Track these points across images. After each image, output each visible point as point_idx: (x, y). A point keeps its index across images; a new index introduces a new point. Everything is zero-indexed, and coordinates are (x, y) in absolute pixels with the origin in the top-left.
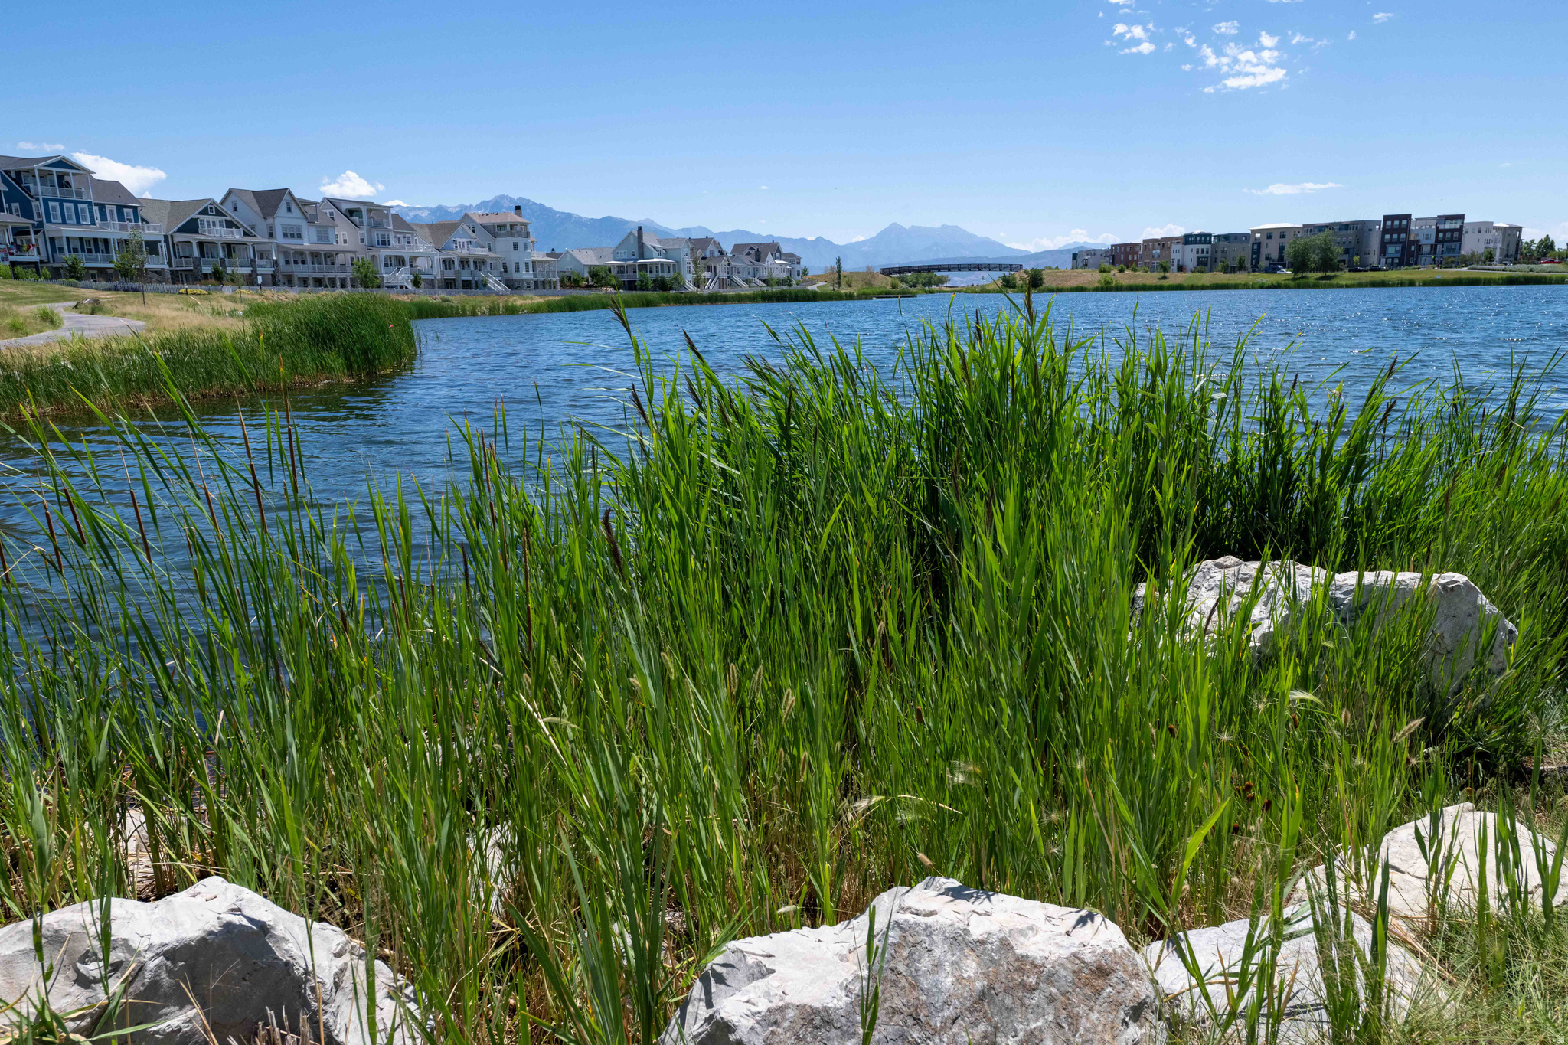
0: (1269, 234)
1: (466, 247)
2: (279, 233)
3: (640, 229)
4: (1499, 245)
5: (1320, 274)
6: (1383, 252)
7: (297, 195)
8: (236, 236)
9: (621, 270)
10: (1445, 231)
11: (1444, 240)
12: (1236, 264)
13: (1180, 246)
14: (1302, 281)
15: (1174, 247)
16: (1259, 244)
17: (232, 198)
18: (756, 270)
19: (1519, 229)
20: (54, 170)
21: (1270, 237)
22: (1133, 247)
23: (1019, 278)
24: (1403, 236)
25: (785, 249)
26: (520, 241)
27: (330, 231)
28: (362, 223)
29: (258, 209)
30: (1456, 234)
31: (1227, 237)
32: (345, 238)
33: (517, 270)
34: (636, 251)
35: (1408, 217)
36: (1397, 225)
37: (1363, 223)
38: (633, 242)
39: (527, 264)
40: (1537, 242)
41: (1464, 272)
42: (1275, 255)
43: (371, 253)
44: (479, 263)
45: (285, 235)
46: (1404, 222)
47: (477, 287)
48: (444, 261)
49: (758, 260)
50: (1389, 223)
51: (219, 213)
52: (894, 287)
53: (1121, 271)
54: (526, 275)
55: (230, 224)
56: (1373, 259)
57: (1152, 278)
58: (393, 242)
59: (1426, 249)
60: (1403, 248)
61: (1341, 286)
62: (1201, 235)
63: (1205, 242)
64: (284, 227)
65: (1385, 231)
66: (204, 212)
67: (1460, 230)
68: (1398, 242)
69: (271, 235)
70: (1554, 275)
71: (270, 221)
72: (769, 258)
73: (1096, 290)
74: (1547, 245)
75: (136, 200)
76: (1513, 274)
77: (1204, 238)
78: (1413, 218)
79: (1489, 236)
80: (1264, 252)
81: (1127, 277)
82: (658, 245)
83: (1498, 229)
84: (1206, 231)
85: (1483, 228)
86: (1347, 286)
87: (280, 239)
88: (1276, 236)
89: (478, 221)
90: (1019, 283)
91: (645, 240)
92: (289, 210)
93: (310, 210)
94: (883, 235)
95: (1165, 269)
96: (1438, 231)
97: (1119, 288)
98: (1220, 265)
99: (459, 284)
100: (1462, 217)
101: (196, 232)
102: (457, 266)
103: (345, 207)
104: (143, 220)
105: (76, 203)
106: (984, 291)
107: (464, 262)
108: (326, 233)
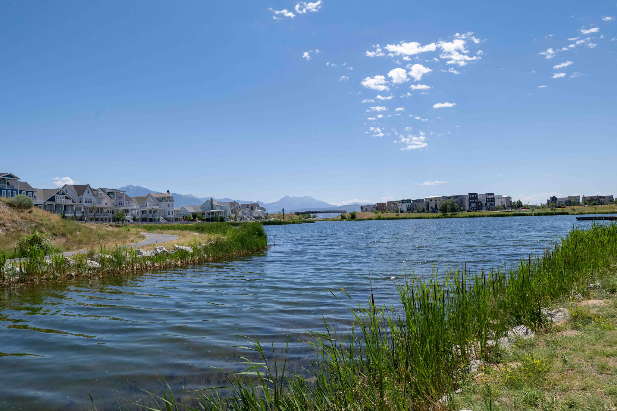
0: (431, 200)
1: (150, 206)
2: (84, 201)
3: (212, 199)
4: (505, 203)
5: (451, 213)
6: (470, 206)
7: (92, 187)
8: (69, 202)
9: (204, 214)
10: (489, 199)
11: (489, 202)
12: (421, 210)
13: (400, 204)
14: (446, 216)
15: (399, 204)
16: (428, 203)
17: (66, 188)
18: (251, 213)
19: (511, 198)
20: (6, 178)
21: (431, 201)
22: (383, 204)
23: (347, 215)
24: (476, 200)
25: (260, 206)
26: (170, 203)
27: (102, 200)
28: (114, 197)
29: (76, 192)
30: (493, 199)
31: (416, 201)
32: (106, 203)
33: (169, 214)
34: (210, 207)
35: (476, 194)
36: (473, 197)
37: (462, 196)
38: (209, 203)
39: (172, 212)
40: (516, 202)
41: (498, 212)
42: (434, 207)
43: (117, 208)
44: (156, 211)
45: (86, 202)
46: (475, 196)
47: (154, 221)
48: (142, 211)
49: (252, 210)
50: (470, 196)
51: (63, 194)
52: (300, 219)
53: (382, 213)
54: (172, 216)
55: (67, 198)
56: (467, 208)
57: (394, 215)
58: (125, 204)
59: (484, 205)
60: (476, 204)
61: (460, 217)
62: (407, 200)
63: (409, 203)
64: (86, 199)
65: (470, 199)
66: (58, 193)
67: (494, 198)
68: (474, 202)
69: (81, 202)
70: (528, 213)
71: (81, 196)
72: (256, 209)
73: (376, 219)
74: (520, 203)
75: (34, 189)
76: (515, 213)
77: (408, 201)
78: (478, 195)
79: (502, 200)
80: (430, 206)
81: (385, 215)
82: (218, 205)
83: (504, 198)
84: (409, 199)
85: (500, 197)
86: (462, 217)
87: (84, 203)
88: (433, 200)
89: (154, 196)
90: (347, 217)
91: (213, 203)
92: (88, 192)
93: (95, 193)
94: (282, 200)
95: (398, 212)
96: (487, 198)
97: (384, 219)
98: (416, 211)
99: (148, 219)
100: (493, 194)
101: (54, 201)
102: (148, 213)
103: (107, 191)
104: (35, 197)
105: (12, 190)
106: (333, 220)
107: (150, 211)
108: (100, 201)
